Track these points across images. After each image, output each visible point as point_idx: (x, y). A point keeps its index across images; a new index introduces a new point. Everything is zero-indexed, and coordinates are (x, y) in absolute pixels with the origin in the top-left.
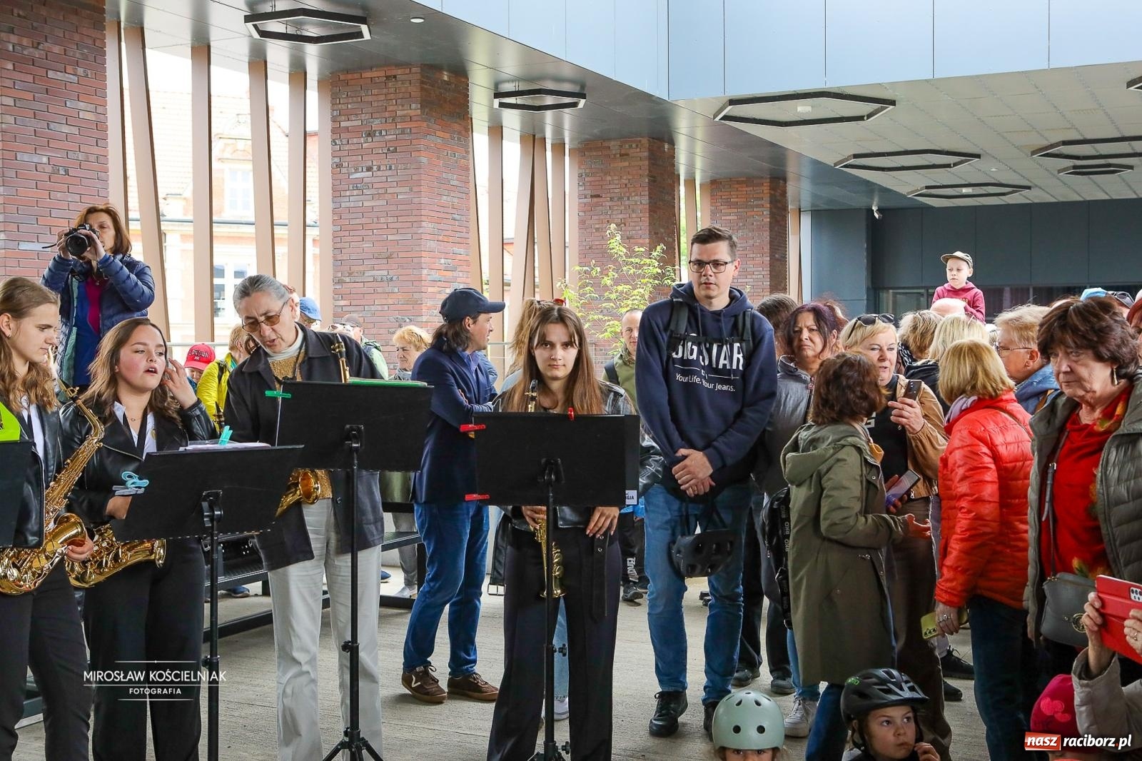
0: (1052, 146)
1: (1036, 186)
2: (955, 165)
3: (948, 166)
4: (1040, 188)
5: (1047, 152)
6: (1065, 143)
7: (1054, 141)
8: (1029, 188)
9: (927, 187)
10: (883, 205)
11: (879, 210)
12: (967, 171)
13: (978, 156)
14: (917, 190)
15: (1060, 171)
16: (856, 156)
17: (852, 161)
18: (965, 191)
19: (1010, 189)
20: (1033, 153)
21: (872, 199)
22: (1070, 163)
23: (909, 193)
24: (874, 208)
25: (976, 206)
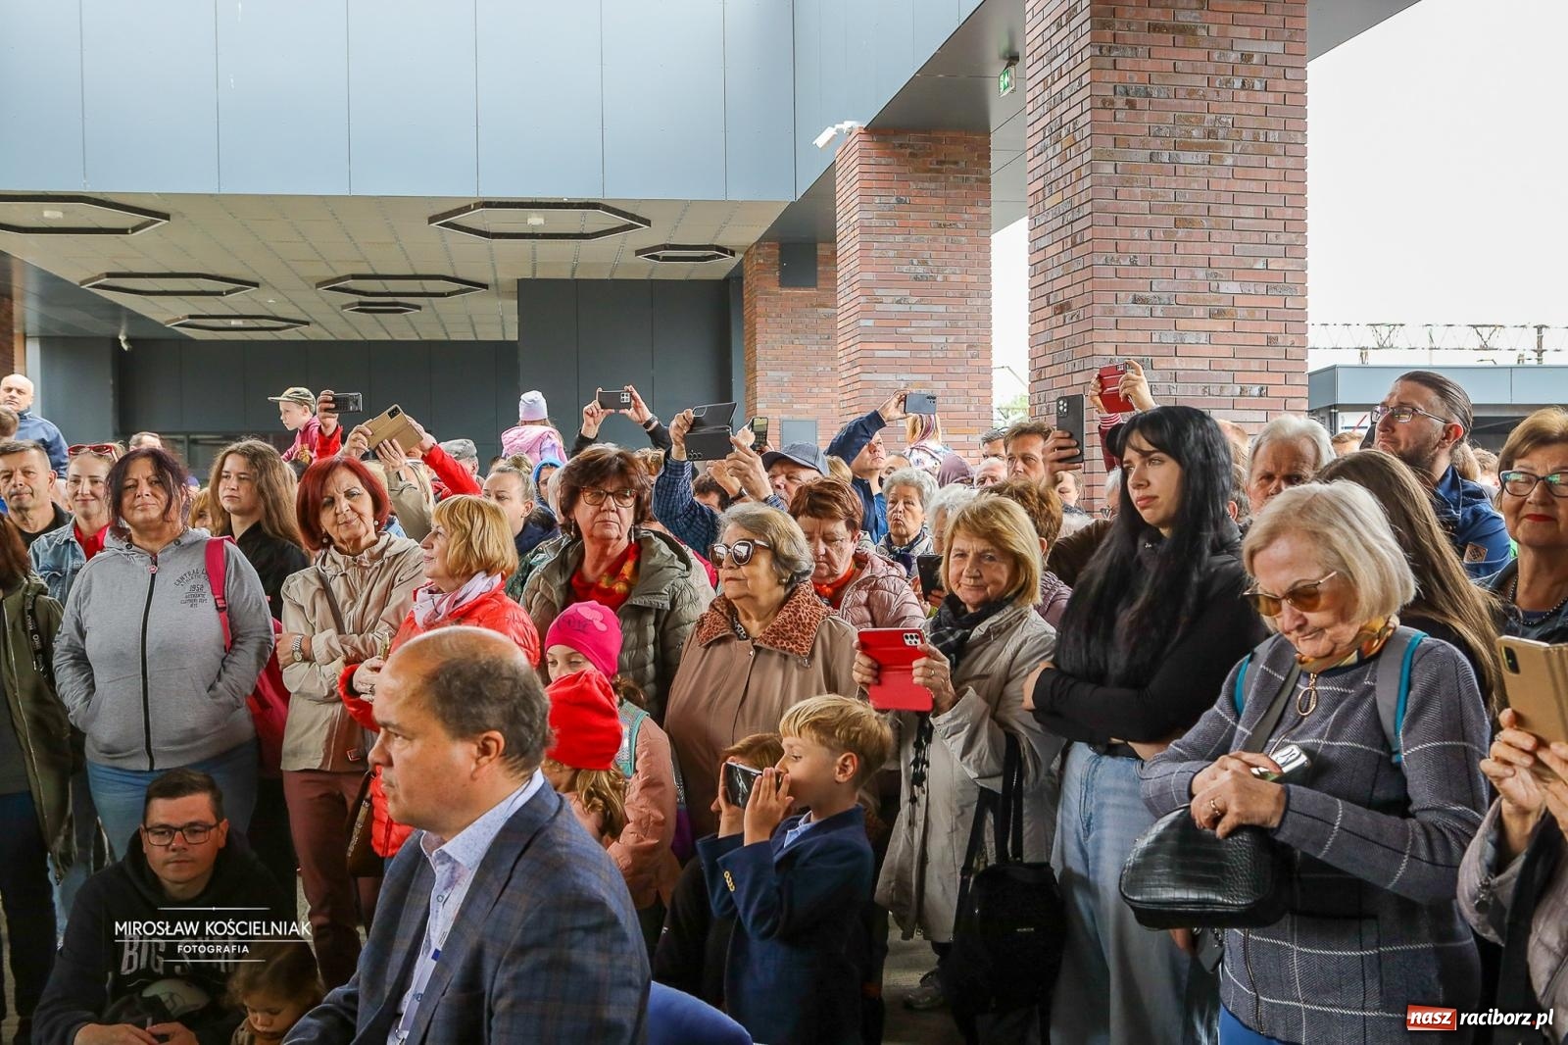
0: (340, 279)
1: (316, 322)
2: (228, 292)
3: (220, 294)
4: (319, 324)
5: (333, 285)
6: (354, 277)
7: (341, 274)
8: (307, 323)
9: (191, 317)
10: (134, 334)
11: (128, 341)
12: (240, 301)
13: (256, 285)
14: (178, 320)
15: (344, 307)
16: (109, 275)
17: (104, 281)
18: (234, 323)
19: (285, 324)
20: (319, 285)
21: (120, 326)
22: (355, 298)
23: (168, 322)
24: (122, 338)
25: (243, 341)
